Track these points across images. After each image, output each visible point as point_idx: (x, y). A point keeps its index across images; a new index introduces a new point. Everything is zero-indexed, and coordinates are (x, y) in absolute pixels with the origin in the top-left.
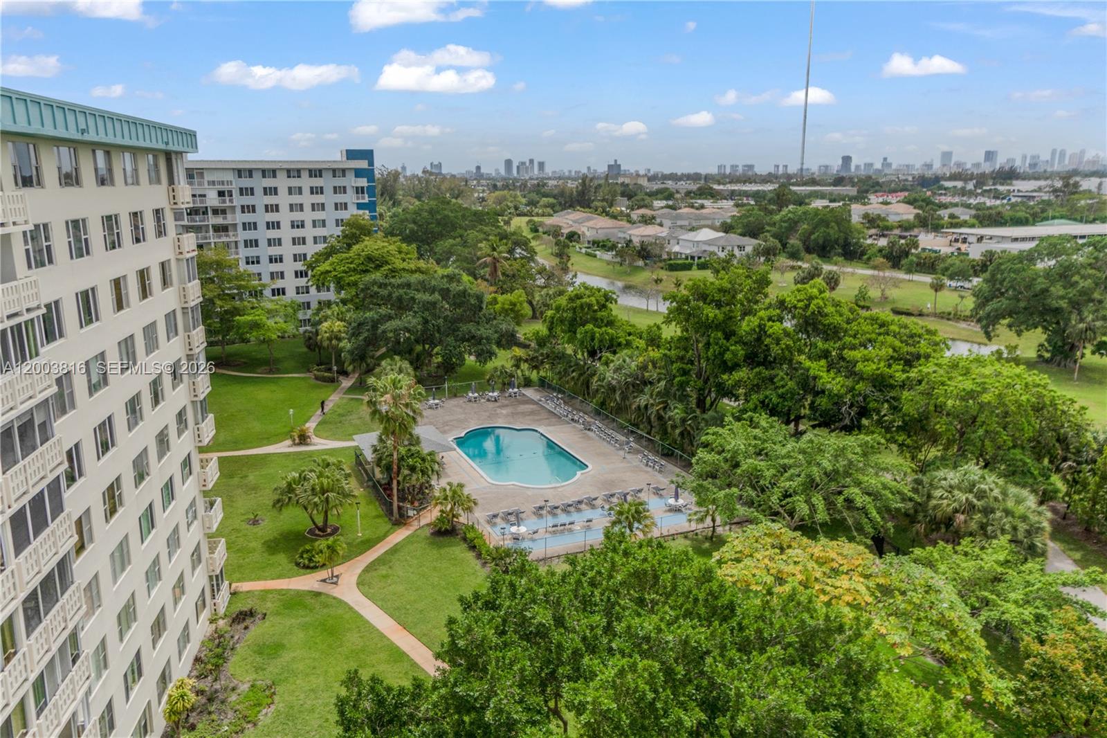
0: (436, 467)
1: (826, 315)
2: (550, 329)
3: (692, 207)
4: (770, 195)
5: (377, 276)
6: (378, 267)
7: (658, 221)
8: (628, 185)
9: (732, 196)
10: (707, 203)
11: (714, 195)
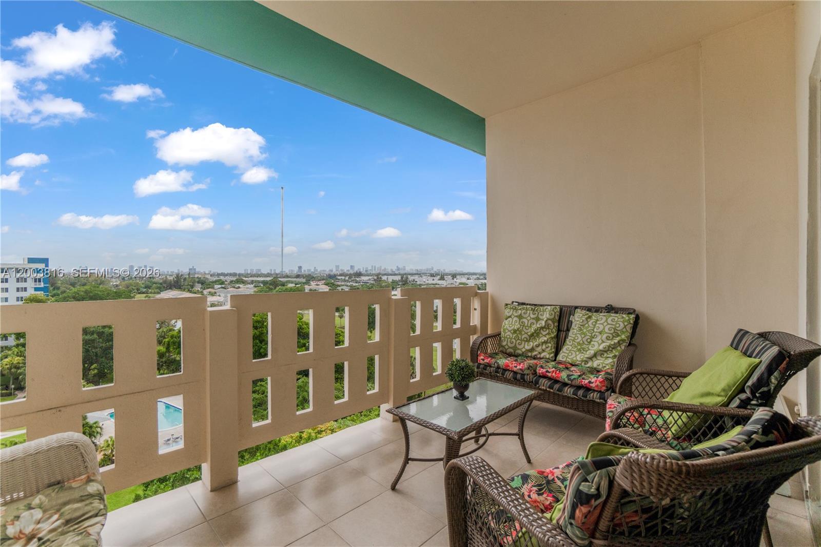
0: (99, 430)
2: (168, 348)
3: (235, 288)
4: (269, 282)
7: (218, 294)
8: (200, 278)
9: (252, 282)
10: (241, 286)
11: (244, 282)
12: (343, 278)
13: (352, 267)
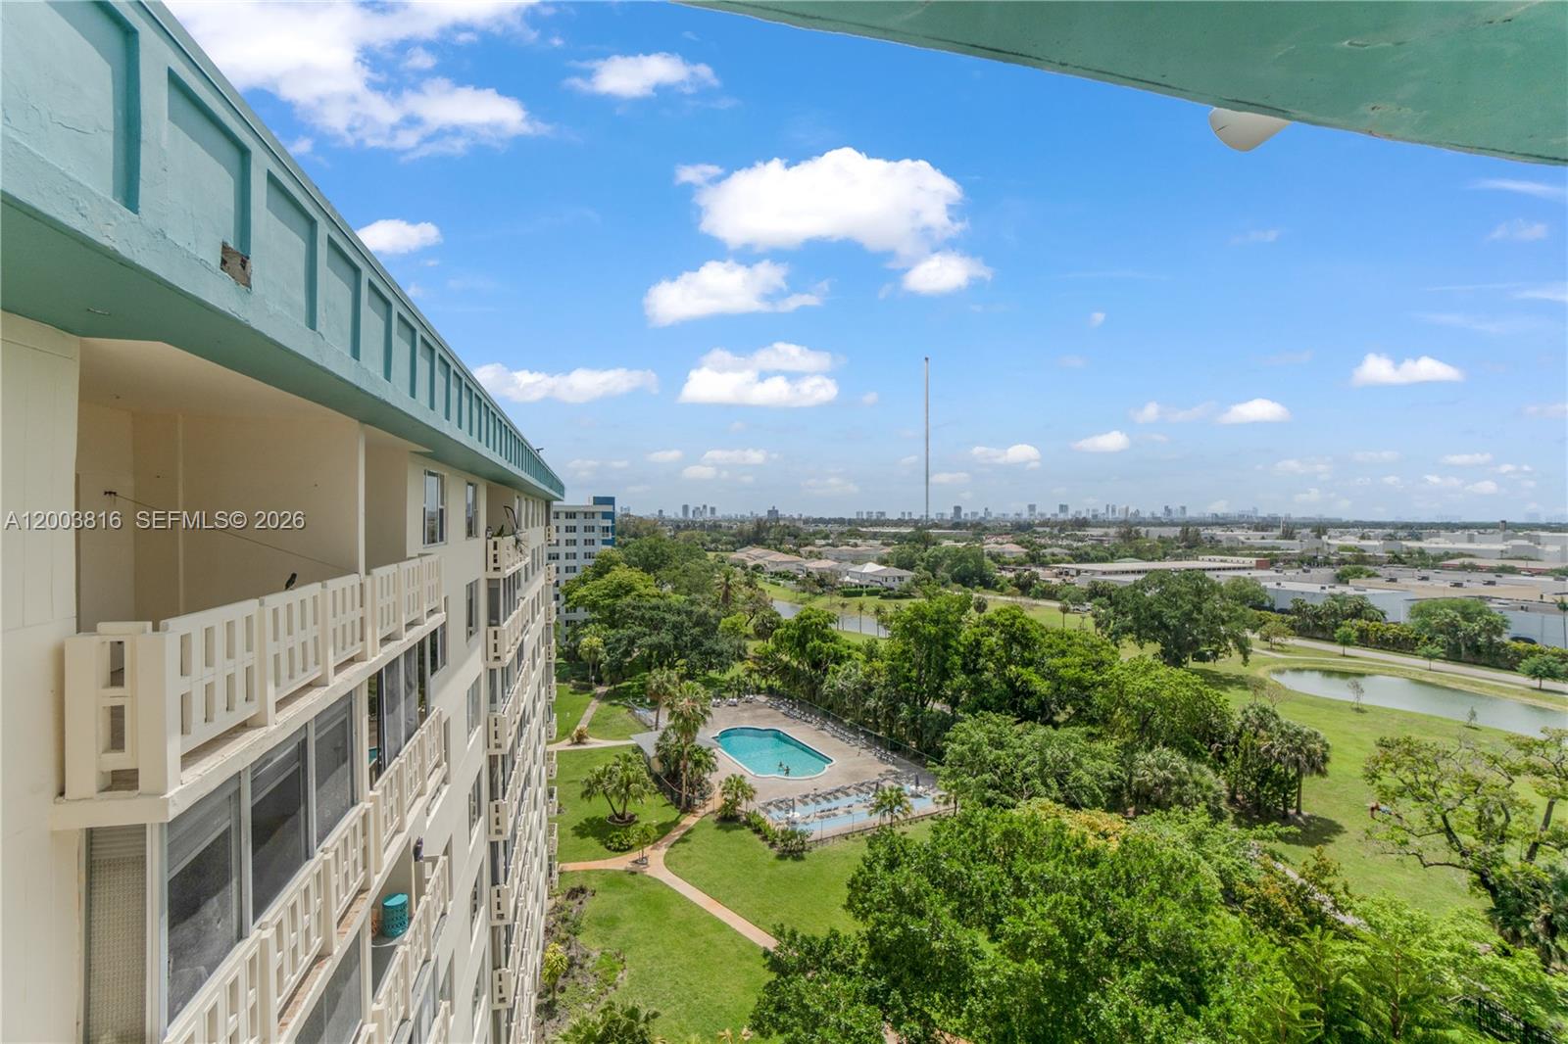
3: (849, 545)
6: (627, 593)
7: (825, 556)
8: (789, 527)
13: (1063, 508)
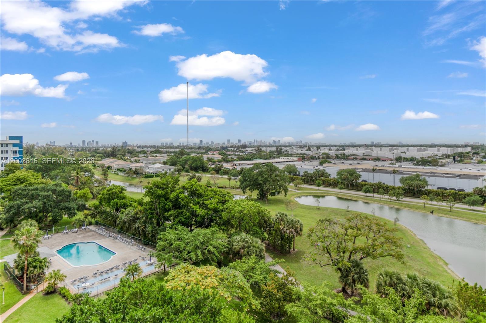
0: (47, 264)
1: (198, 190)
2: (100, 202)
3: (153, 156)
4: (178, 152)
5: (22, 186)
6: (22, 183)
7: (141, 161)
8: (130, 149)
9: (166, 152)
10: (158, 155)
11: (160, 152)
12: (233, 149)
13: (240, 141)
